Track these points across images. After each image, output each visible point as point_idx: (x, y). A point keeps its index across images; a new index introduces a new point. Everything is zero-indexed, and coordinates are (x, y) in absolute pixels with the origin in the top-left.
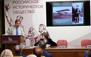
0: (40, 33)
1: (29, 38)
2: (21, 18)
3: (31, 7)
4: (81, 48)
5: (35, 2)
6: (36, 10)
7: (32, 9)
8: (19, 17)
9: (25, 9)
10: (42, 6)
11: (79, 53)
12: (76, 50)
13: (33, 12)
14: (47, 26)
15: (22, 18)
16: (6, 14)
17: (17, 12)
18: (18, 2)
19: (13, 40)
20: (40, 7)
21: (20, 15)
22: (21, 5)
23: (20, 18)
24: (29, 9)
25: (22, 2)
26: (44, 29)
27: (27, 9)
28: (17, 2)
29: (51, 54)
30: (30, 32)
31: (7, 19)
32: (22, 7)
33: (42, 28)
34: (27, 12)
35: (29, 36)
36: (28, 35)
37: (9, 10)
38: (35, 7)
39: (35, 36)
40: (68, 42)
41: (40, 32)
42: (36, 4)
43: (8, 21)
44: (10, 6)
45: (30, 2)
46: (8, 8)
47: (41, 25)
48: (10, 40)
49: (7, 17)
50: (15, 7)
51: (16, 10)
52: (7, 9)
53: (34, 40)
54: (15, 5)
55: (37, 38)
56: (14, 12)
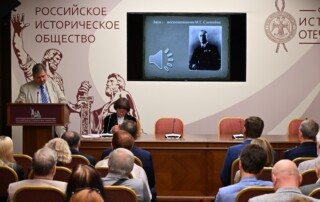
0: (108, 99)
1: (79, 110)
2: (57, 56)
3: (86, 25)
4: (218, 140)
5: (97, 11)
6: (99, 33)
7: (87, 32)
8: (52, 52)
9: (68, 31)
10: (115, 25)
11: (215, 154)
12: (207, 144)
13: (92, 39)
14: (130, 78)
15: (61, 56)
16: (14, 44)
17: (45, 39)
18: (50, 11)
19: (43, 115)
20: (109, 25)
21: (56, 46)
22: (57, 18)
23: (55, 55)
24: (81, 31)
25: (61, 11)
26: (120, 87)
27: (75, 31)
28: (45, 11)
29: (149, 153)
30: (80, 93)
31: (18, 56)
32: (60, 25)
33: (114, 85)
34: (73, 39)
35: (77, 106)
36: (75, 102)
37: (24, 31)
38: (97, 25)
39: (95, 107)
40: (185, 123)
41: (107, 94)
42: (100, 18)
43: (20, 62)
44: (25, 21)
45: (84, 11)
46: (22, 26)
47: (113, 75)
48: (36, 115)
49: (17, 51)
50: (41, 24)
51: (43, 32)
52: (18, 30)
53: (92, 116)
54: (41, 17)
55: (100, 111)
56: (39, 39)
